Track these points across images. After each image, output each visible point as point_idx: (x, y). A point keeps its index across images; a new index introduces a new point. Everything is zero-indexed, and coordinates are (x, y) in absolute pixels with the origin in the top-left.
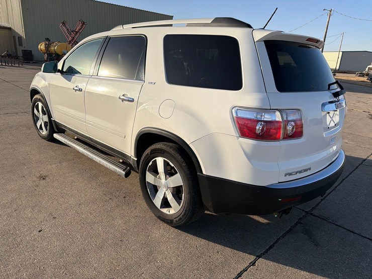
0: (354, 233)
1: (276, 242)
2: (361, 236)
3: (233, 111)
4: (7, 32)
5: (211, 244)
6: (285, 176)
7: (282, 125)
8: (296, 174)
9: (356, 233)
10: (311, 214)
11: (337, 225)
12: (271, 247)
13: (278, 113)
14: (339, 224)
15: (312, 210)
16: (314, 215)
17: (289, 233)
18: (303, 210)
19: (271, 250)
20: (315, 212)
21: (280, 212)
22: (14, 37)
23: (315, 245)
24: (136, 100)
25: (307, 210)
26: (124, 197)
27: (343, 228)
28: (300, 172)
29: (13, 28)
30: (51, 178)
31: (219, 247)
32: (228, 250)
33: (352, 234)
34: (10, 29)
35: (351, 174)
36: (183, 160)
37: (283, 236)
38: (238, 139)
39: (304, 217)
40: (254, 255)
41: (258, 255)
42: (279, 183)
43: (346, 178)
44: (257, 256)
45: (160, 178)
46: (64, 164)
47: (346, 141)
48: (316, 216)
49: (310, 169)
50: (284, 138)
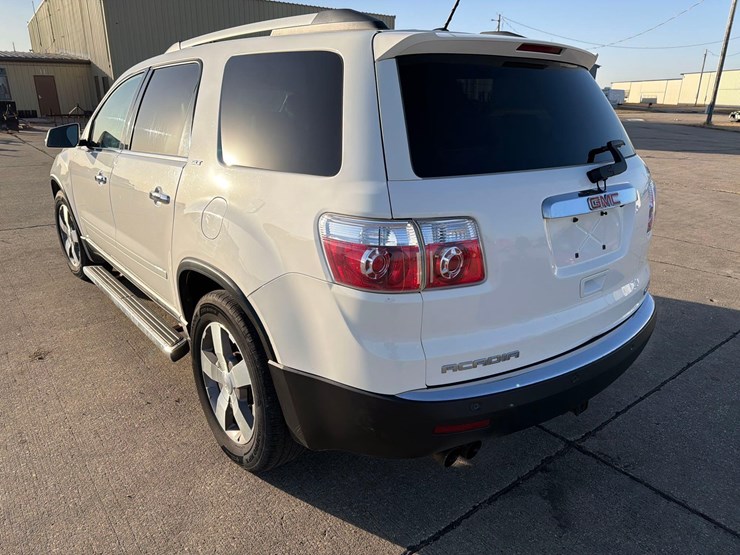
0: (669, 498)
1: (467, 516)
2: (686, 507)
3: (322, 222)
4: (78, 69)
5: (318, 513)
6: (444, 371)
7: (418, 255)
8: (475, 367)
9: (675, 501)
10: (580, 449)
11: (632, 477)
12: (451, 527)
13: (410, 228)
14: (638, 475)
15: (583, 439)
16: (585, 452)
17: (508, 494)
18: (563, 439)
19: (448, 534)
20: (591, 445)
21: (444, 452)
22: (96, 78)
23: (560, 526)
24: (172, 199)
25: (572, 439)
26: (178, 401)
27: (647, 485)
28: (487, 362)
29: (93, 61)
30: (55, 356)
31: (332, 521)
32: (349, 529)
33: (664, 501)
34: (88, 63)
35: (713, 350)
36: (247, 331)
37: (491, 500)
38: (331, 287)
39: (560, 454)
40: (403, 547)
41: (414, 544)
42: (429, 387)
43: (698, 361)
44: (409, 549)
45: (220, 366)
46: (92, 328)
47: (729, 272)
48: (589, 454)
49: (517, 355)
50: (430, 286)
